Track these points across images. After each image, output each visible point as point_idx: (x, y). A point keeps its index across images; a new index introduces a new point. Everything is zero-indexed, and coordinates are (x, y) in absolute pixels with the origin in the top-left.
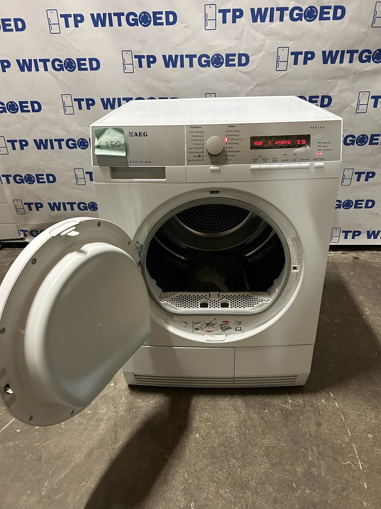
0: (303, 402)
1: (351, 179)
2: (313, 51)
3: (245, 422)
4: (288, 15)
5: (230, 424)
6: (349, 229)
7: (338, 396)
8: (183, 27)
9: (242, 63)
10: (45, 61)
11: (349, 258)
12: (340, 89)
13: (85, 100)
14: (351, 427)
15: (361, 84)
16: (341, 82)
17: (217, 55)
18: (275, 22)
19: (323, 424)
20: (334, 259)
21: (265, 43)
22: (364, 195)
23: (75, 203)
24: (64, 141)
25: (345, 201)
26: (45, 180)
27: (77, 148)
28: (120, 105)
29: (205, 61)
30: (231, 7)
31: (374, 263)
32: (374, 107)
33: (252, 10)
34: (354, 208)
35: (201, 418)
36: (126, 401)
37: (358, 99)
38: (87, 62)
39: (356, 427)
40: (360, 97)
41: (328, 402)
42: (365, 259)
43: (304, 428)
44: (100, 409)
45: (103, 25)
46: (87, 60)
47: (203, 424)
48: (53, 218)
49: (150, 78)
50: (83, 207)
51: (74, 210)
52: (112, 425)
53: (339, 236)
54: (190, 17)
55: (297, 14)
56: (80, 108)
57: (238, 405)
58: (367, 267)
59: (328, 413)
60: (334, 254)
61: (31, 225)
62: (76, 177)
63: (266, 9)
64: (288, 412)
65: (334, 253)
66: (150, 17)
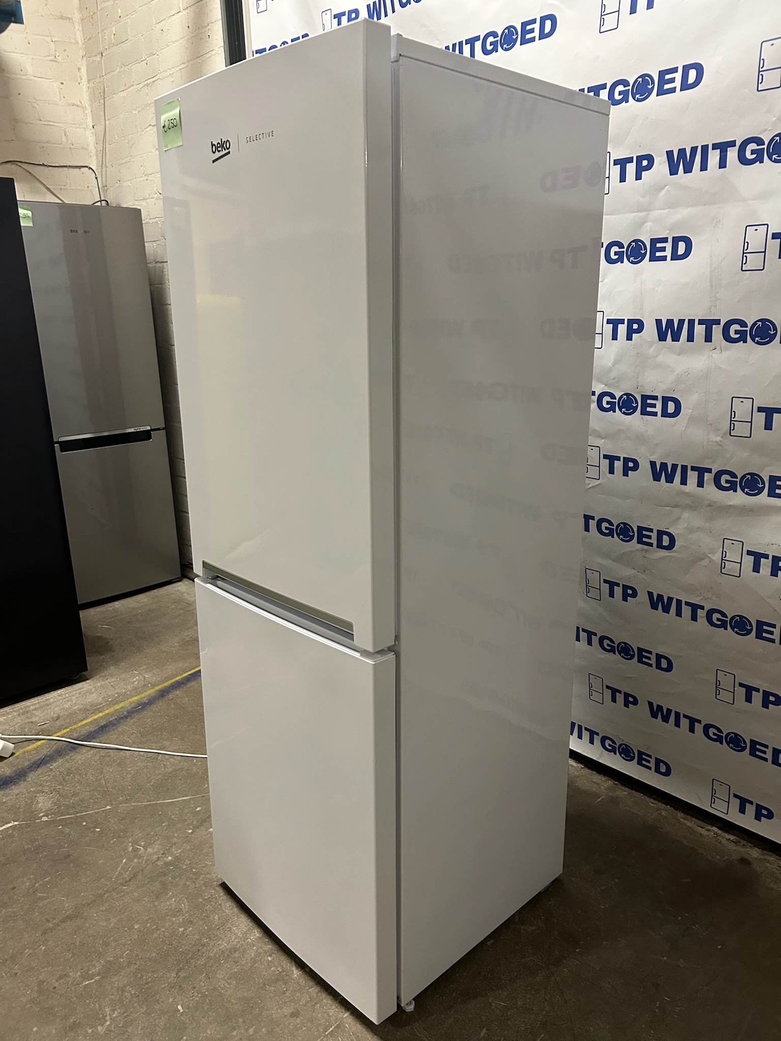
1: (734, 693)
2: (635, 458)
4: (594, 402)
6: (749, 798)
15: (724, 525)
16: (688, 514)
19: (299, 1018)
32: (754, 572)
34: (750, 755)
37: (721, 549)
43: (275, 1004)
55: (608, 403)
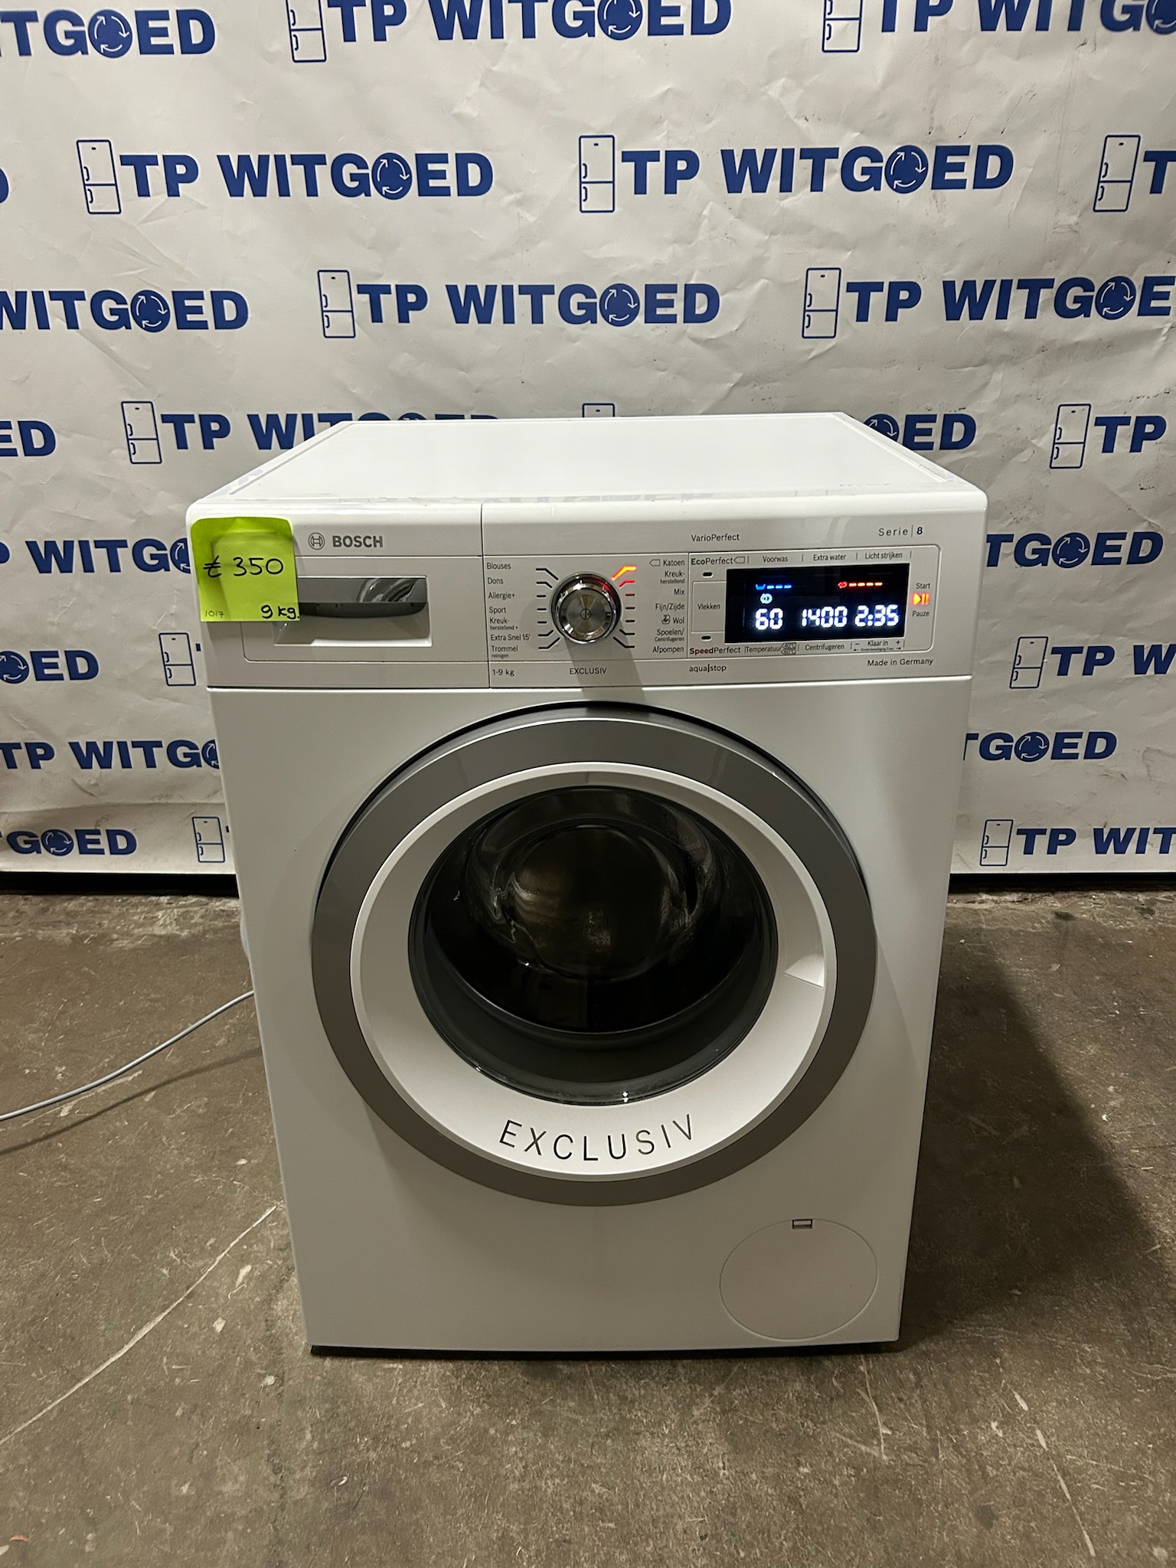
0: (928, 1433)
1: (1041, 668)
2: (914, 281)
3: (731, 1514)
4: (834, 171)
5: (679, 1527)
6: (1039, 825)
7: (1044, 1409)
8: (510, 203)
9: (697, 312)
10: (69, 299)
11: (1043, 917)
12: (998, 394)
13: (197, 419)
14: (1093, 1520)
15: (1062, 382)
16: (1001, 375)
17: (619, 287)
18: (798, 192)
19: (1000, 1516)
20: (994, 919)
21: (765, 256)
22: (1083, 718)
23: (159, 744)
24: (127, 547)
25: (1023, 738)
26: (63, 669)
27: (167, 569)
28: (309, 433)
29: (580, 306)
30: (661, 143)
31: (1121, 930)
32: (1103, 452)
33: (727, 156)
34: (1052, 758)
35: (581, 1503)
36: (315, 1445)
37: (1054, 425)
38: (207, 304)
39: (1109, 1521)
40: (1062, 421)
41: (1013, 1429)
42: (1091, 919)
43: (936, 1535)
44: (224, 1480)
45: (260, 190)
46: (207, 296)
47: (588, 1526)
48: (83, 790)
49: (406, 354)
50: (186, 755)
51: (154, 766)
52: (266, 1542)
53: (1008, 847)
54: (533, 172)
56: (182, 443)
57: (705, 1450)
58: (1101, 944)
59: (1015, 1474)
60: (993, 905)
61: (10, 813)
62: (166, 659)
63: (770, 154)
64: (879, 1474)
65: (993, 900)
66: (408, 172)
